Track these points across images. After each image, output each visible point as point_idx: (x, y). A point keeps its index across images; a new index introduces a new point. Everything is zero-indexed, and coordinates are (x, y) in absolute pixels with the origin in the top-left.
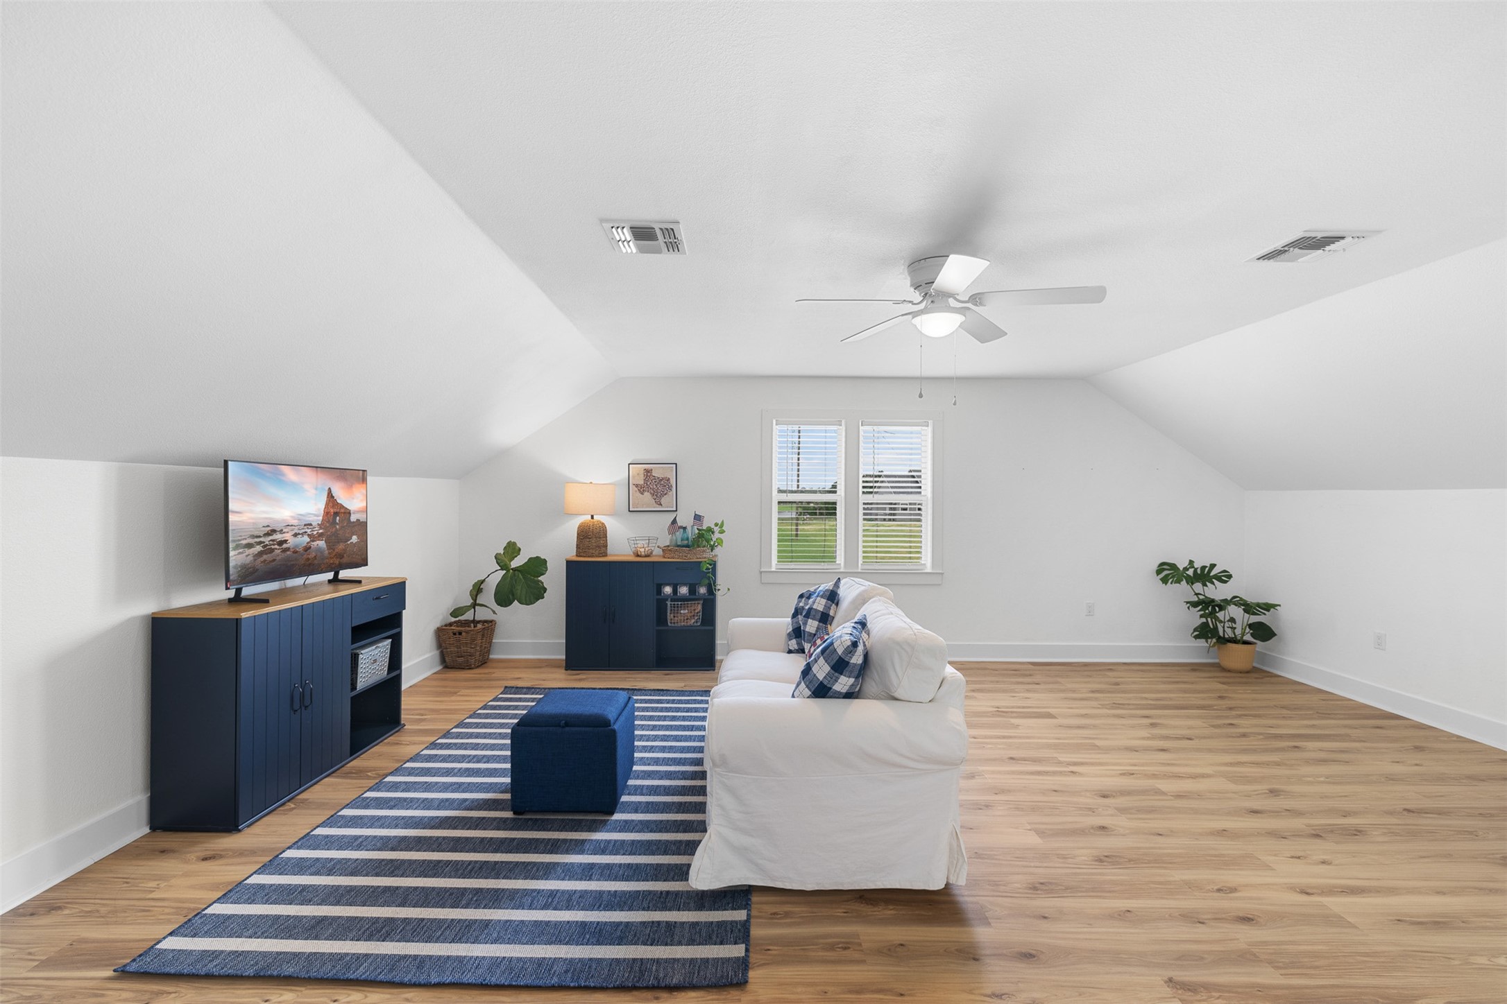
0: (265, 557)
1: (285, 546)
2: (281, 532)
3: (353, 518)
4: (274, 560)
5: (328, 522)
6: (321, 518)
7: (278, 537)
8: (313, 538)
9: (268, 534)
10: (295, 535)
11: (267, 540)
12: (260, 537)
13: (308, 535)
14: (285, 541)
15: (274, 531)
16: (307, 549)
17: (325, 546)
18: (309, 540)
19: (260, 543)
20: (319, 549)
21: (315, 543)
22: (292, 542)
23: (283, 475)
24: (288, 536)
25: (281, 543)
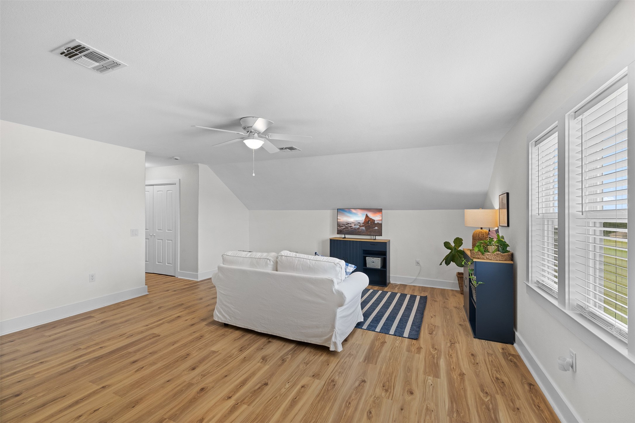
0: (346, 229)
1: (351, 227)
2: (351, 224)
3: (376, 222)
4: (348, 230)
5: (366, 222)
6: (363, 222)
7: (350, 225)
8: (360, 226)
9: (347, 224)
10: (355, 225)
11: (347, 225)
12: (345, 225)
13: (359, 226)
14: (352, 226)
15: (349, 224)
16: (358, 229)
17: (365, 229)
18: (359, 227)
19: (345, 226)
20: (362, 229)
21: (361, 228)
22: (354, 226)
23: (352, 211)
24: (353, 225)
25: (350, 226)
